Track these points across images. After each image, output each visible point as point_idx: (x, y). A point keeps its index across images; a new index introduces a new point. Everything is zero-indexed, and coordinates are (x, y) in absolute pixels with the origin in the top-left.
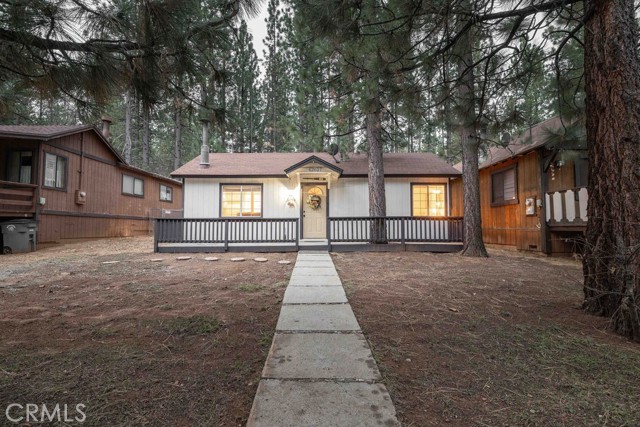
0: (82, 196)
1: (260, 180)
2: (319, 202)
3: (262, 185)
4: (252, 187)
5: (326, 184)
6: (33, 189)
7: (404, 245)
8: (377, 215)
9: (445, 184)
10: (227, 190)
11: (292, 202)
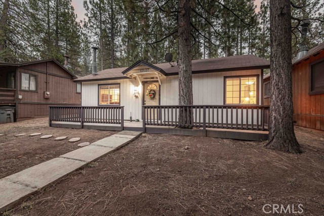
0: (47, 94)
1: (118, 81)
2: (154, 94)
3: (119, 84)
4: (114, 86)
5: (157, 81)
6: (14, 91)
7: (205, 131)
8: (183, 104)
9: (257, 76)
10: (103, 88)
11: (137, 95)
